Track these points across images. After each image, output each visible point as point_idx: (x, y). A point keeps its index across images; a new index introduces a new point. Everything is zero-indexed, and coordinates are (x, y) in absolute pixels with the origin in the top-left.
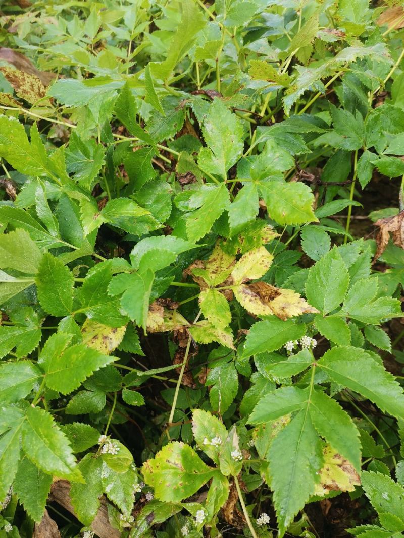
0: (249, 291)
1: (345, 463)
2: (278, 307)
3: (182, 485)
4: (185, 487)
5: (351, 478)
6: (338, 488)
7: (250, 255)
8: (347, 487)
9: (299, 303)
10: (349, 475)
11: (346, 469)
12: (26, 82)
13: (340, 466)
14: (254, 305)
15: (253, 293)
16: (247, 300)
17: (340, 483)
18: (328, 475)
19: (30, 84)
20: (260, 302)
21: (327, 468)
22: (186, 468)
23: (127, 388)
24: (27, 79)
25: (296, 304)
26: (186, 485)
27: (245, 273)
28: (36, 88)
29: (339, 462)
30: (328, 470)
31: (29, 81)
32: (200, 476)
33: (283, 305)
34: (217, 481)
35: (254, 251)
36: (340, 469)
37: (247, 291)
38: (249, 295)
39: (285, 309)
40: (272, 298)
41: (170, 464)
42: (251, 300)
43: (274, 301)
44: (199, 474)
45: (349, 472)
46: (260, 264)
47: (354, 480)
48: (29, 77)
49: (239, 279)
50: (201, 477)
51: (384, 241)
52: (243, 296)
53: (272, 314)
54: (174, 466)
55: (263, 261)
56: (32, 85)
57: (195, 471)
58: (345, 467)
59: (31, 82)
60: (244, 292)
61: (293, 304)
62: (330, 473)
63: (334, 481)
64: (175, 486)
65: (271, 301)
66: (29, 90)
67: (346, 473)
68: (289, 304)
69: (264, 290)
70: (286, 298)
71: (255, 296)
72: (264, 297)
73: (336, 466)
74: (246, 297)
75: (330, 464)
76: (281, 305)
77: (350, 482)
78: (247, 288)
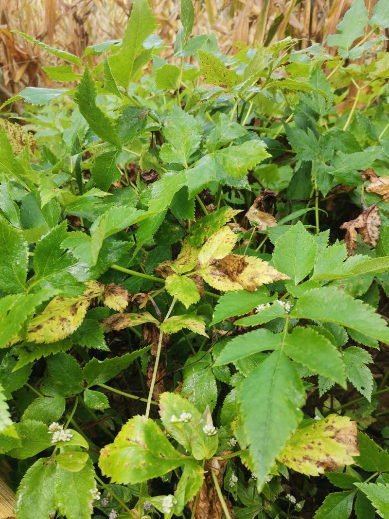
0: (217, 272)
1: (339, 434)
2: (247, 279)
3: (144, 465)
4: (149, 469)
5: (348, 449)
6: (334, 463)
7: (215, 236)
8: (344, 460)
9: (268, 271)
10: (345, 446)
11: (340, 440)
12: (9, 130)
13: (333, 438)
14: (223, 283)
15: (221, 273)
16: (216, 280)
17: (335, 456)
18: (321, 450)
19: (12, 132)
20: (228, 281)
21: (318, 442)
22: (149, 446)
23: (90, 389)
24: (9, 128)
25: (266, 273)
26: (149, 466)
27: (212, 254)
28: (18, 136)
29: (332, 433)
30: (320, 444)
31: (12, 130)
32: (168, 461)
33: (253, 276)
34: (189, 469)
35: (218, 232)
36: (334, 441)
37: (215, 272)
38: (217, 275)
39: (254, 279)
40: (240, 272)
41: (131, 442)
42: (219, 280)
43: (242, 274)
44: (166, 458)
45: (344, 443)
46: (226, 242)
47: (351, 450)
48: (11, 126)
49: (207, 261)
50: (170, 463)
51: (352, 238)
52: (212, 277)
53: (242, 289)
54: (136, 444)
55: (228, 239)
56: (15, 134)
57: (161, 454)
58: (340, 438)
59: (14, 131)
60: (212, 274)
61: (263, 273)
62: (322, 447)
63: (327, 455)
64: (135, 466)
65: (239, 275)
66: (12, 138)
67: (341, 445)
68: (258, 274)
69: (232, 264)
70: (254, 268)
71: (224, 276)
72: (232, 273)
73: (329, 439)
74: (214, 278)
75: (321, 437)
76: (250, 276)
77: (348, 454)
78: (215, 270)
